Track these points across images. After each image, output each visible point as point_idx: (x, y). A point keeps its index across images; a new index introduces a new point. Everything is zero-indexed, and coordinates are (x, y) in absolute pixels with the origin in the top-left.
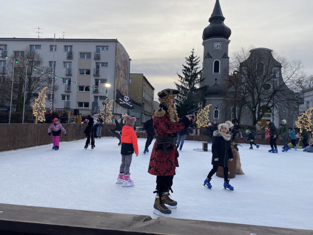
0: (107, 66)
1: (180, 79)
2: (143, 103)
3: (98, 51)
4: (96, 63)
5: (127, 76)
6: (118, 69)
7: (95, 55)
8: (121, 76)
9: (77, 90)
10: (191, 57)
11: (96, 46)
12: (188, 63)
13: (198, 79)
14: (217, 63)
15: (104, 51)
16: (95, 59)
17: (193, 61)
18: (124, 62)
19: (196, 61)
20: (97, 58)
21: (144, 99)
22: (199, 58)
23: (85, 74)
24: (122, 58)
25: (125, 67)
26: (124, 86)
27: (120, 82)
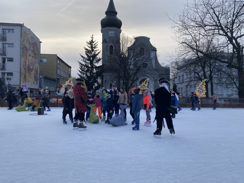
0: (13, 46)
3: (4, 33)
4: (3, 44)
5: (37, 56)
7: (1, 37)
11: (2, 29)
12: (88, 46)
13: (98, 59)
15: (11, 34)
16: (1, 40)
18: (33, 44)
19: (95, 45)
20: (4, 39)
21: (59, 75)
22: (97, 42)
24: (29, 40)
25: (34, 48)
26: (33, 64)
27: (28, 60)
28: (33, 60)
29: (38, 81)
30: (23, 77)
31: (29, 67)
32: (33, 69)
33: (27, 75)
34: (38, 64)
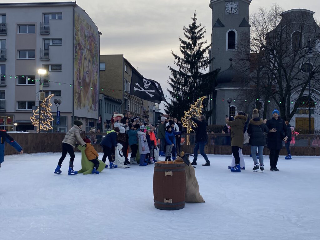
0: (61, 43)
1: (177, 61)
3: (45, 20)
4: (44, 40)
5: (95, 59)
6: (78, 48)
7: (41, 28)
8: (85, 59)
9: (16, 83)
10: (191, 26)
11: (43, 13)
12: (187, 36)
13: (205, 59)
14: (232, 35)
15: (56, 21)
16: (42, 34)
17: (195, 32)
18: (90, 37)
19: (200, 33)
20: (45, 31)
21: (126, 94)
22: (204, 27)
23: (27, 58)
24: (85, 31)
25: (91, 45)
26: (90, 74)
27: (83, 67)
28: (90, 67)
29: (97, 105)
30: (76, 98)
31: (84, 80)
32: (90, 83)
33: (82, 94)
34: (97, 74)
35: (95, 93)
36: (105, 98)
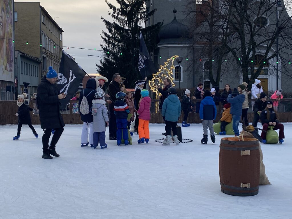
2: (44, 58)
5: (9, 7)
21: (44, 51)
26: (4, 26)
28: (3, 17)
29: (13, 64)
34: (11, 26)
35: (10, 49)
36: (21, 56)
